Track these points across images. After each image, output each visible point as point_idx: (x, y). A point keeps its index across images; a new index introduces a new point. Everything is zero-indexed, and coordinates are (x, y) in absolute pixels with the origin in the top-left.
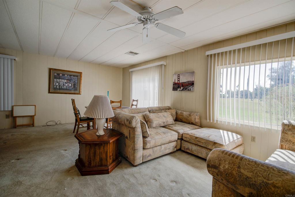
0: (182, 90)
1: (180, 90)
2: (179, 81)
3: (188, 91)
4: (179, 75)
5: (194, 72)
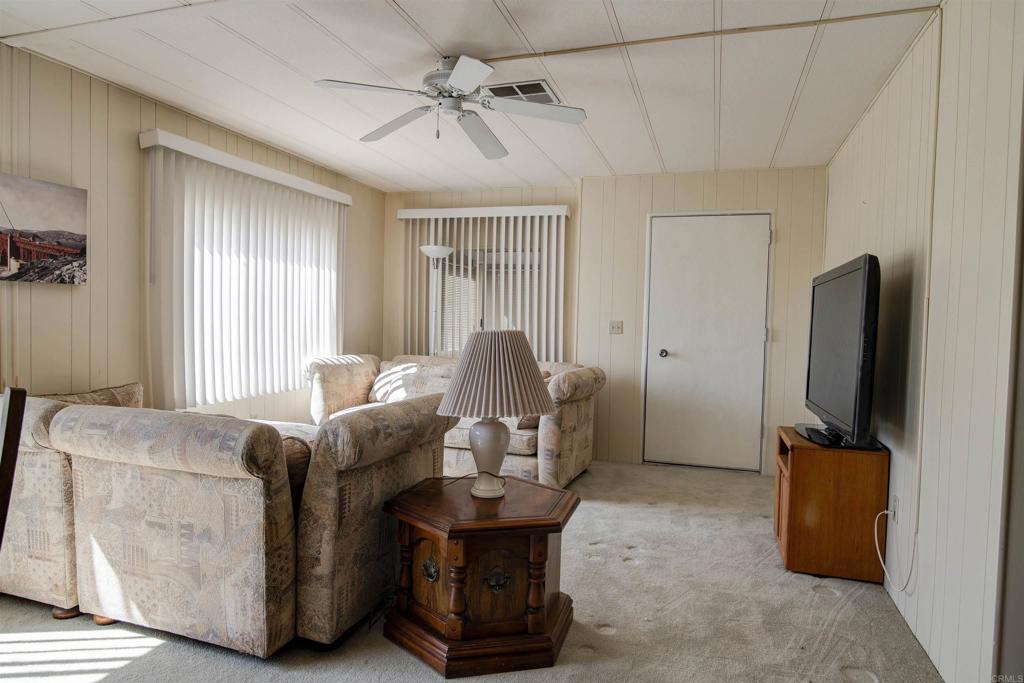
5: (85, 192)
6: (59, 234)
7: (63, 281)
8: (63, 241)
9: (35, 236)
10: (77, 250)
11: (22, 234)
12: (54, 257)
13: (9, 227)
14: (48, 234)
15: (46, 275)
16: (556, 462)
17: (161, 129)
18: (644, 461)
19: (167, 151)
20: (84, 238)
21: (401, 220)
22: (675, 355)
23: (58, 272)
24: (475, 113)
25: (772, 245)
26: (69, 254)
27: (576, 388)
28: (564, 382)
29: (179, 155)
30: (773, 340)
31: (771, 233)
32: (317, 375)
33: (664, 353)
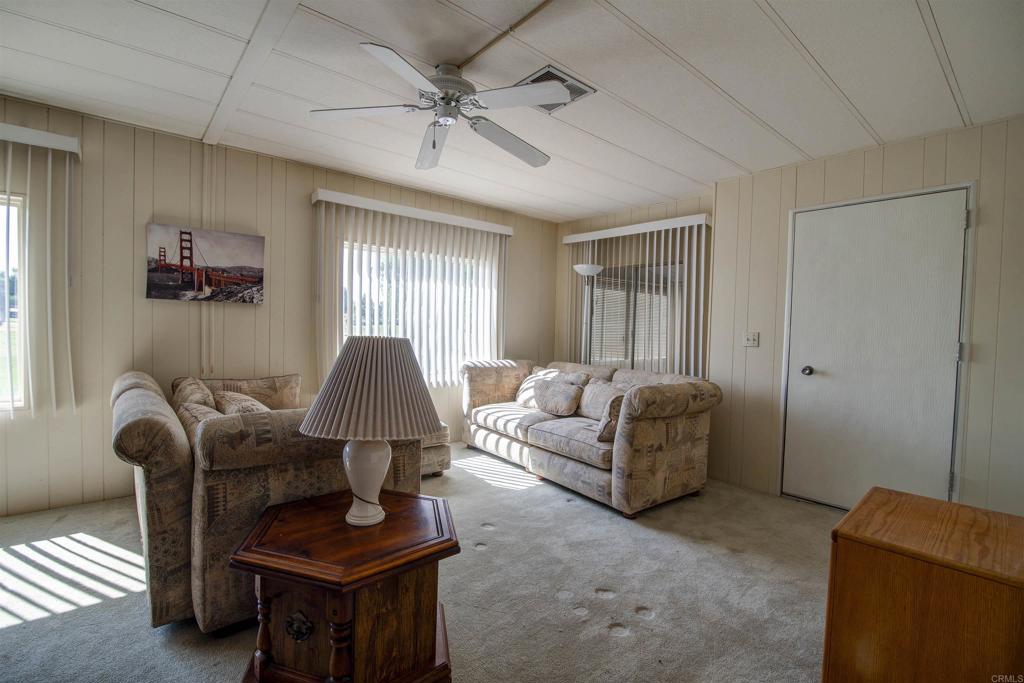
0: (208, 299)
1: (195, 299)
2: (190, 258)
3: (240, 304)
4: (190, 234)
5: (263, 238)
6: (241, 268)
7: (244, 301)
8: (244, 273)
9: (224, 271)
10: (256, 279)
11: (213, 269)
12: (238, 284)
13: (205, 265)
14: (234, 268)
15: (231, 297)
16: (627, 483)
17: (322, 187)
18: (782, 493)
19: (328, 204)
20: (262, 270)
21: (567, 244)
22: (823, 373)
23: (240, 295)
24: (485, 119)
25: (970, 230)
26: (250, 282)
27: (648, 404)
28: (635, 397)
29: (338, 206)
30: (971, 359)
31: (968, 213)
32: (466, 375)
33: (810, 371)
